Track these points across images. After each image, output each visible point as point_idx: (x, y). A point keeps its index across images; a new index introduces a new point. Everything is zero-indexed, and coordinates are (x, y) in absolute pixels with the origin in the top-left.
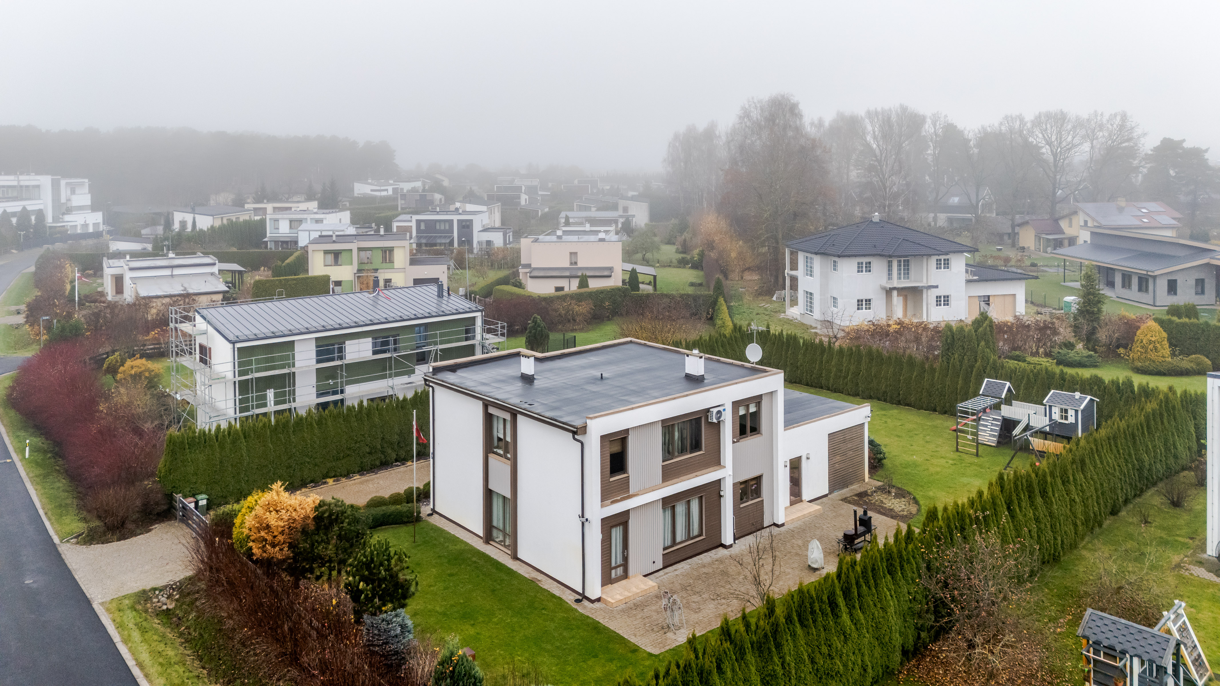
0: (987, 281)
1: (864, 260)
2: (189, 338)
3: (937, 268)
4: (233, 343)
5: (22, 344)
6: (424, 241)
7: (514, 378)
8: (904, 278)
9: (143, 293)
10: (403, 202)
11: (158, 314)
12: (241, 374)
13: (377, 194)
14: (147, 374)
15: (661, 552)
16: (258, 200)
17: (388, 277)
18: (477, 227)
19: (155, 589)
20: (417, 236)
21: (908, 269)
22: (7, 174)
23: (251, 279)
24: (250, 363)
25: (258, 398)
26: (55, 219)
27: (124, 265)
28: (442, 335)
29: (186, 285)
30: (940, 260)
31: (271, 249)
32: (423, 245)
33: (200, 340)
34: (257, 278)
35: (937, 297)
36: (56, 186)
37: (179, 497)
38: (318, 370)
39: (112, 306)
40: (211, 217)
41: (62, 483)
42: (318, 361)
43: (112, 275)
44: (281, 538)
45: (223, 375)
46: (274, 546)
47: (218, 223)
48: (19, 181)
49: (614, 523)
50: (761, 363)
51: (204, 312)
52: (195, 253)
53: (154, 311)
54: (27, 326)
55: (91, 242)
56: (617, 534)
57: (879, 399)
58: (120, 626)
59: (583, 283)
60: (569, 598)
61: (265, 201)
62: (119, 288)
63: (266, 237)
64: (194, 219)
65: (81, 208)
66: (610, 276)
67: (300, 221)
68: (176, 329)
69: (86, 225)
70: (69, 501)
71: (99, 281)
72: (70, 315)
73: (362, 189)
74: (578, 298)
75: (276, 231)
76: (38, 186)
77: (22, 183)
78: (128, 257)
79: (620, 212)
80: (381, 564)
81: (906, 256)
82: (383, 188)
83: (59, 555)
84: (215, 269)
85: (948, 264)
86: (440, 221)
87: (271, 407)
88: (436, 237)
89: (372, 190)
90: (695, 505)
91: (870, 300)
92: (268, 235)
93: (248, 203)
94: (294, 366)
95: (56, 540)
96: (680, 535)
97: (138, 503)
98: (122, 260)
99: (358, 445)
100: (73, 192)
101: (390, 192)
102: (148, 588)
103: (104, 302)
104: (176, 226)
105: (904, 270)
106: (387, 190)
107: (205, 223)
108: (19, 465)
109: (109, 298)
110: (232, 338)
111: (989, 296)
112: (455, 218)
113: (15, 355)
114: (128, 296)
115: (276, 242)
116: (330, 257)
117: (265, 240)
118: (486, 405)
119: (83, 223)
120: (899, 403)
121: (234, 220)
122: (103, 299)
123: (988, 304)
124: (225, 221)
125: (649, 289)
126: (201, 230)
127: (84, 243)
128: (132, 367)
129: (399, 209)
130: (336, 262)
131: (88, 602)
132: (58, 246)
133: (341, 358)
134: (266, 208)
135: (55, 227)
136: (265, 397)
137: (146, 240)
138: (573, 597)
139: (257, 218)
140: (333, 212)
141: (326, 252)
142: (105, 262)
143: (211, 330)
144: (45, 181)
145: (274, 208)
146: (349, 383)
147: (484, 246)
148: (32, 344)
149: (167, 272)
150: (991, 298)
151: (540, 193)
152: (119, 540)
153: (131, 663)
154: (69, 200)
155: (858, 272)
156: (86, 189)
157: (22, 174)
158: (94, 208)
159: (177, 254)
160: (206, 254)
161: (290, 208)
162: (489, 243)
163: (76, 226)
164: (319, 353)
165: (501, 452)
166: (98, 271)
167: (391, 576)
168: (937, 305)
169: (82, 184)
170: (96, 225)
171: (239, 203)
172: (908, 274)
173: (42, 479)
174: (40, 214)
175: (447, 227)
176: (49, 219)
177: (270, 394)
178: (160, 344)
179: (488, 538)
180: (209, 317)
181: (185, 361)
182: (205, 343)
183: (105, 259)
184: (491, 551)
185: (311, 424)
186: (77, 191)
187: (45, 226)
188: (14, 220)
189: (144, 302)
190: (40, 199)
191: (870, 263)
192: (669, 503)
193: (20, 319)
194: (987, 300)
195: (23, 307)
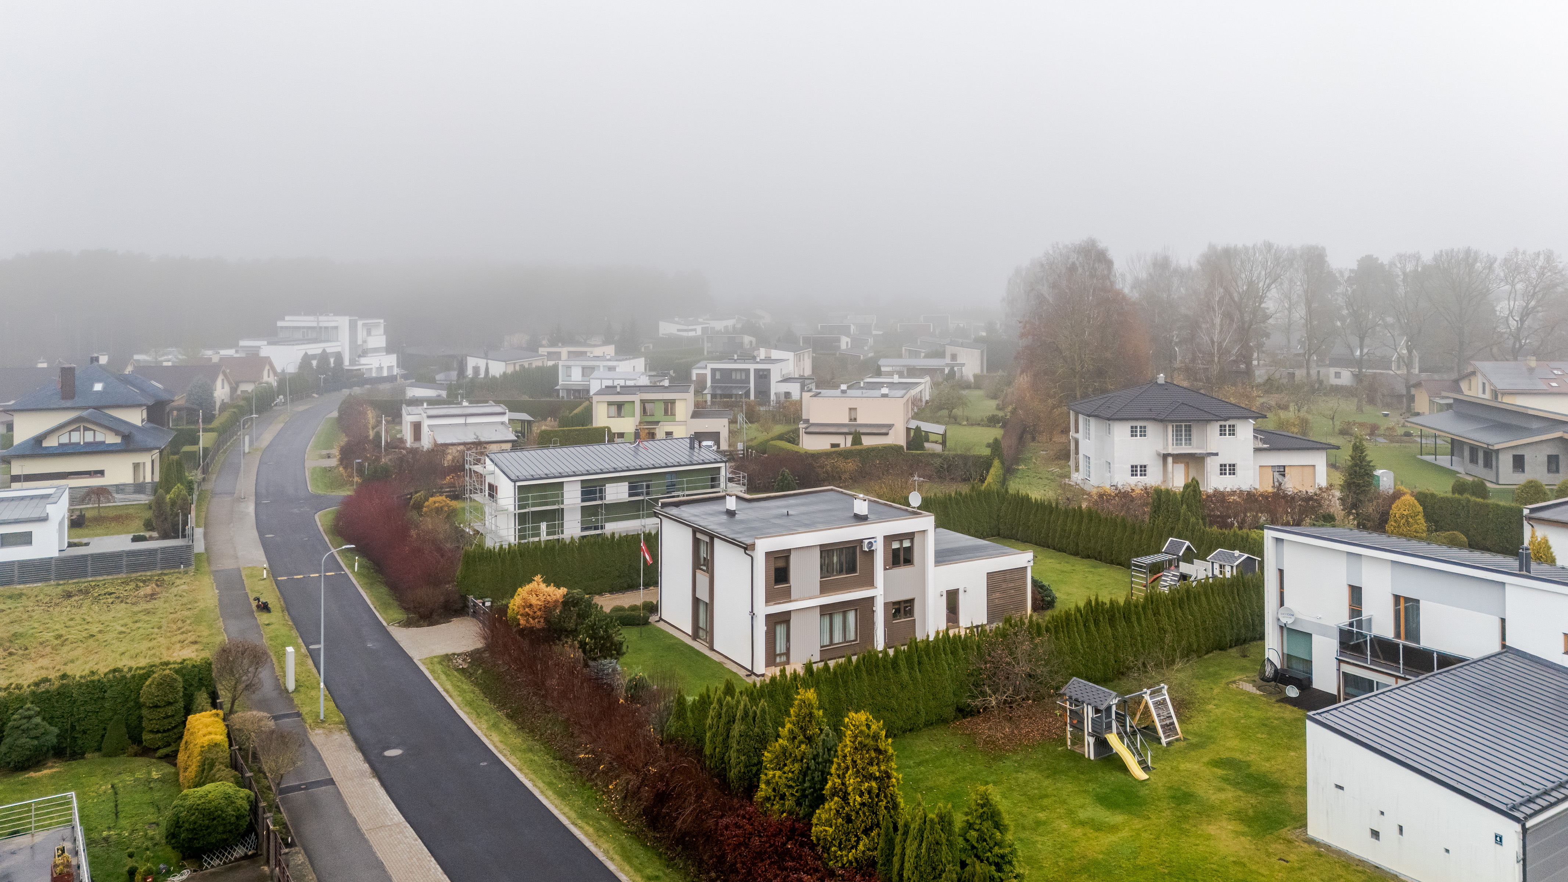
0: (1279, 449)
1: (1138, 424)
2: (481, 477)
3: (1221, 435)
4: (515, 481)
5: (337, 483)
6: (719, 392)
7: (721, 513)
8: (1186, 444)
9: (440, 441)
10: (709, 345)
11: (453, 461)
12: (520, 507)
13: (685, 334)
14: (446, 509)
15: (819, 648)
16: (553, 344)
17: (669, 429)
18: (775, 377)
19: (454, 654)
20: (712, 386)
21: (1190, 435)
22: (306, 314)
23: (537, 429)
24: (527, 499)
25: (533, 528)
26: (352, 362)
27: (422, 412)
28: (688, 482)
29: (478, 434)
30: (1225, 426)
31: (563, 397)
32: (718, 397)
33: (489, 479)
34: (544, 428)
35: (1221, 466)
36: (353, 326)
37: (471, 597)
38: (582, 507)
39: (413, 451)
40: (504, 363)
41: (384, 590)
42: (583, 500)
43: (411, 423)
44: (539, 613)
45: (506, 507)
46: (534, 618)
47: (510, 370)
48: (318, 322)
49: (778, 620)
50: (919, 508)
51: (492, 456)
52: (487, 402)
53: (450, 457)
54: (341, 469)
55: (387, 386)
56: (780, 630)
57: (1096, 559)
58: (432, 672)
59: (857, 440)
60: (742, 673)
61: (560, 345)
62: (417, 436)
63: (557, 384)
64: (487, 364)
65: (376, 350)
66: (887, 434)
67: (593, 369)
68: (470, 469)
69: (380, 369)
70: (391, 601)
71: (398, 428)
72: (378, 459)
73: (667, 329)
74: (846, 455)
75: (568, 378)
76: (336, 328)
77: (321, 324)
78: (425, 404)
79: (948, 360)
80: (601, 627)
81: (1189, 421)
82: (690, 327)
83: (387, 632)
84: (505, 419)
85: (1234, 430)
86: (736, 370)
87: (544, 537)
88: (731, 387)
89: (679, 330)
90: (851, 616)
91: (1145, 467)
92: (560, 382)
93: (543, 346)
94: (563, 503)
95: (385, 624)
96: (838, 638)
97: (442, 599)
98: (420, 408)
99: (609, 569)
100: (369, 333)
101: (699, 332)
102: (450, 653)
103: (404, 449)
104: (470, 372)
105: (1186, 435)
106: (695, 330)
107: (497, 369)
108: (351, 576)
109: (408, 445)
110: (513, 477)
111: (1284, 467)
112: (752, 367)
113: (334, 494)
114: (426, 443)
115: (568, 391)
116: (614, 409)
117: (557, 387)
118: (695, 531)
119: (378, 366)
120: (1112, 562)
121: (527, 366)
122: (402, 445)
123: (1284, 475)
124: (518, 368)
125: (938, 448)
126: (494, 377)
127: (382, 387)
128: (435, 503)
129: (706, 353)
130: (619, 415)
131: (410, 659)
132: (357, 390)
133: (601, 498)
134: (560, 352)
135: (352, 370)
136: (539, 528)
137: (440, 387)
138: (745, 673)
139: (551, 363)
140: (626, 359)
141: (610, 404)
142: (405, 410)
143: (497, 470)
144: (343, 322)
145: (569, 352)
146: (608, 520)
147: (782, 398)
148: (346, 484)
149: (461, 421)
150: (1286, 469)
151: (874, 332)
152: (428, 626)
153: (440, 689)
154: (365, 342)
155: (1132, 436)
156: (381, 330)
157: (321, 315)
158: (389, 350)
159: (470, 402)
160: (498, 402)
161: (586, 353)
162: (788, 395)
163: (371, 369)
164: (583, 493)
165: (705, 568)
166: (396, 417)
167: (608, 637)
168: (1221, 474)
169: (377, 325)
170: (390, 368)
171: (533, 347)
172: (1190, 440)
173: (369, 586)
174: (339, 356)
175: (743, 377)
176: (346, 362)
177: (543, 526)
178: (455, 487)
179: (695, 636)
180: (496, 460)
181: (477, 497)
182: (492, 482)
183: (404, 406)
184: (696, 645)
185: (572, 549)
186: (373, 333)
187: (343, 369)
188: (314, 363)
189: (440, 449)
190: (337, 341)
191: (1145, 427)
192: (827, 611)
193: (333, 462)
194: (1282, 471)
195: (336, 452)
